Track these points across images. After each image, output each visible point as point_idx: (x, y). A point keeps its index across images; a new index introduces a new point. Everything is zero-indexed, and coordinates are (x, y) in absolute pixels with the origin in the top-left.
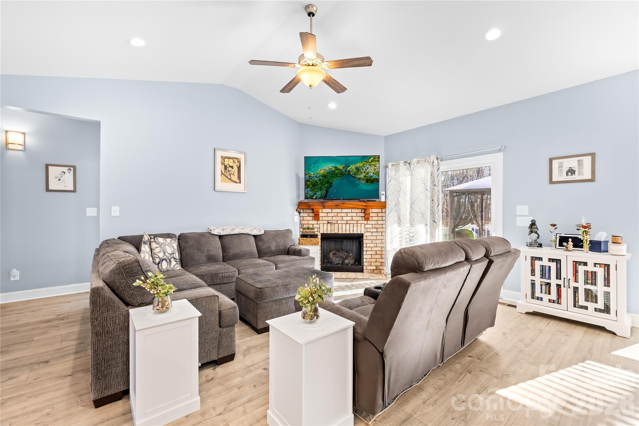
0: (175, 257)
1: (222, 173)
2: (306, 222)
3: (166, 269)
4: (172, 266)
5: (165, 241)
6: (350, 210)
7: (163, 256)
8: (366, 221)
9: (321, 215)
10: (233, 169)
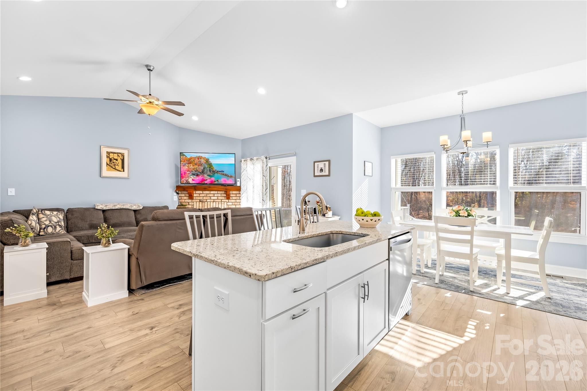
0: (60, 224)
1: (107, 164)
2: (184, 201)
3: (52, 232)
4: (57, 231)
5: (51, 213)
6: (217, 192)
7: (49, 224)
8: (228, 200)
9: (195, 195)
10: (117, 161)
